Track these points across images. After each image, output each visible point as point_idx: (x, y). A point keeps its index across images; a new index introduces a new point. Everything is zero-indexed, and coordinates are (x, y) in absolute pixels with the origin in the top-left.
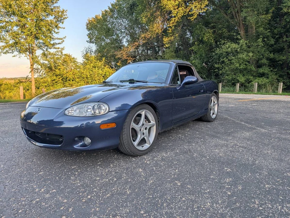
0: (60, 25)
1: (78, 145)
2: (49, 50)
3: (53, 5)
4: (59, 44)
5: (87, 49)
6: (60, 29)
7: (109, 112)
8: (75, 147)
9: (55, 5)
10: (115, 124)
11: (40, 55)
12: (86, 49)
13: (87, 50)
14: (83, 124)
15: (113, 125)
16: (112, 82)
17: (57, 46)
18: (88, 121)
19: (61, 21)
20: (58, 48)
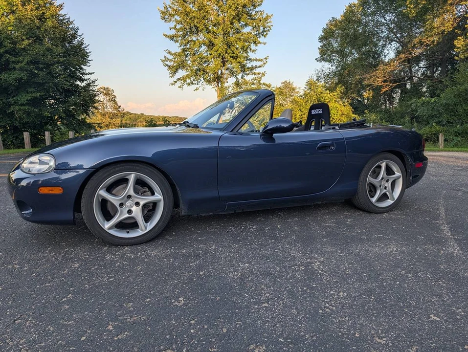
0: (261, 39)
2: (245, 77)
3: (255, 10)
4: (259, 67)
5: (319, 72)
6: (259, 45)
9: (258, 9)
11: (231, 85)
12: (317, 72)
13: (319, 74)
17: (257, 71)
19: (264, 33)
20: (258, 74)
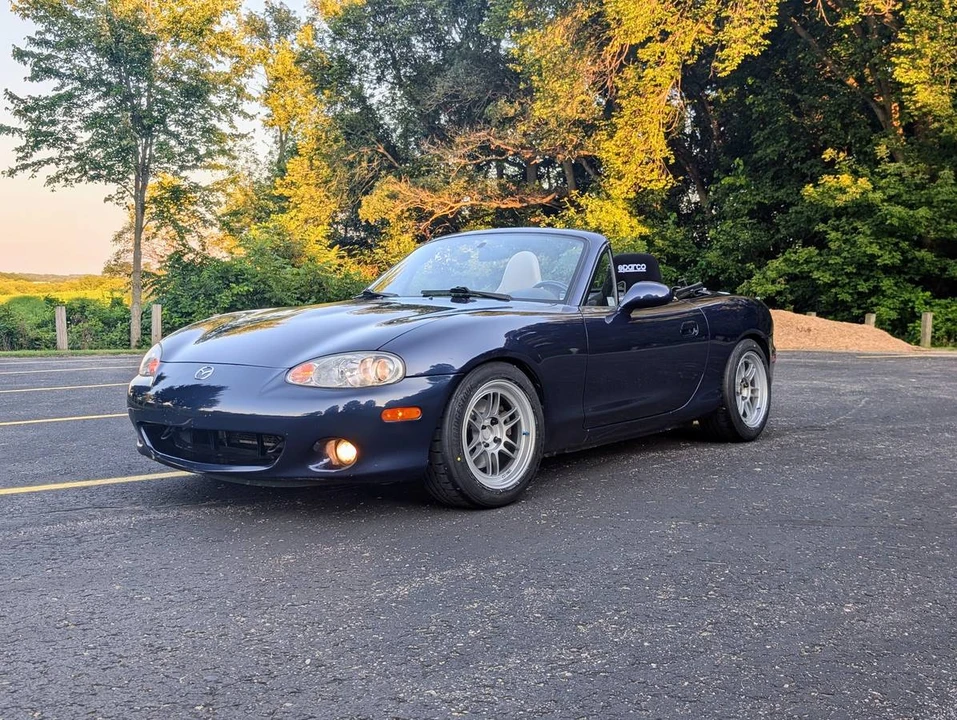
1: (321, 463)
7: (406, 377)
8: (311, 467)
10: (418, 410)
14: (336, 408)
15: (415, 414)
16: (396, 296)
18: (355, 399)
